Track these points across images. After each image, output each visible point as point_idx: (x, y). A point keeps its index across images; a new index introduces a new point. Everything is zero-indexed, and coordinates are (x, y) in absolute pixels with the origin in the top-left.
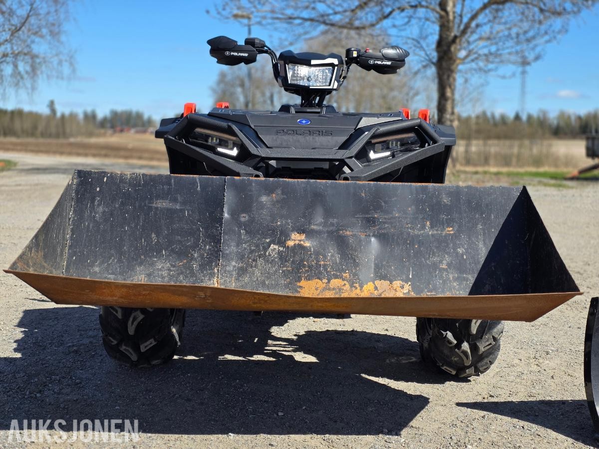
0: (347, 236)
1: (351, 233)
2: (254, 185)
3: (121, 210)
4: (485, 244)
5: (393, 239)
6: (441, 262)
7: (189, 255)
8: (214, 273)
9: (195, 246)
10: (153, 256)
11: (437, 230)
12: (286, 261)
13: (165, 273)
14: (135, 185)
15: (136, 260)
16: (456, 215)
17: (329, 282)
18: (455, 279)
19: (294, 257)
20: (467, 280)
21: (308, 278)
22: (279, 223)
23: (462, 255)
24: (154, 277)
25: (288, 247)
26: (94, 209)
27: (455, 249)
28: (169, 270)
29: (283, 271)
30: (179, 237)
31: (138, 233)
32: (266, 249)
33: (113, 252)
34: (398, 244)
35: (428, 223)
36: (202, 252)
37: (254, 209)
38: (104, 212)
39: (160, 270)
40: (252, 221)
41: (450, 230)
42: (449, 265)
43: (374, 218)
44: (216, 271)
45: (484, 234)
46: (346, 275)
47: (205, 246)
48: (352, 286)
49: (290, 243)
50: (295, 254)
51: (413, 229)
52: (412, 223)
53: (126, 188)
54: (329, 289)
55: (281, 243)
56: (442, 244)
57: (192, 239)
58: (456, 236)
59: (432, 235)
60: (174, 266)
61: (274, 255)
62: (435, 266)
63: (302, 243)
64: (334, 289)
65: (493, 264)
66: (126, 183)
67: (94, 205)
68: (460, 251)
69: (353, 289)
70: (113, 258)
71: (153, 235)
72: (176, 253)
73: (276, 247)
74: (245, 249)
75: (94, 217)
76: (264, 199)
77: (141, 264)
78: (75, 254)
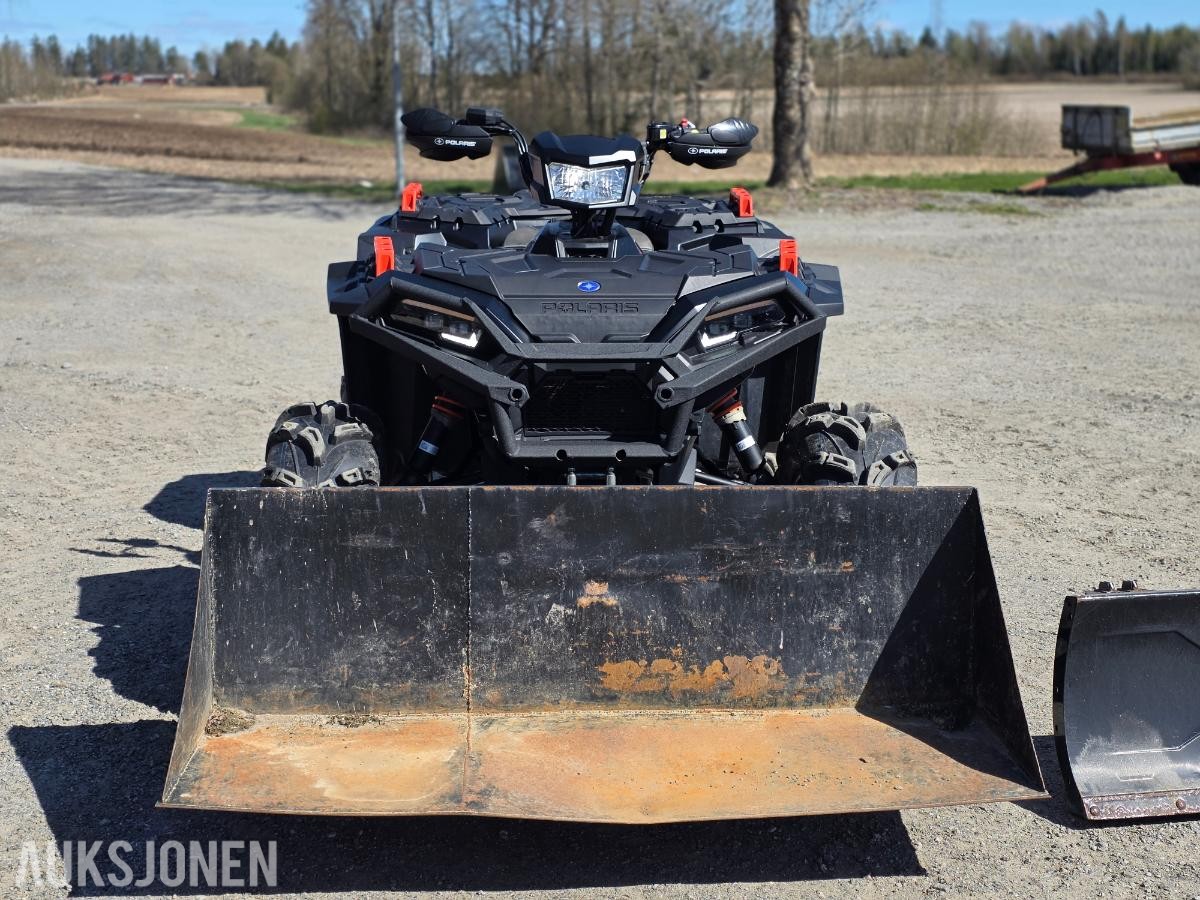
0: (678, 584)
1: (685, 578)
2: (517, 500)
3: (295, 555)
4: (904, 588)
5: (753, 583)
6: (831, 620)
7: (418, 627)
8: (461, 657)
9: (426, 611)
10: (357, 632)
11: (826, 567)
12: (578, 632)
13: (381, 659)
14: (315, 512)
15: (330, 640)
16: (859, 543)
17: (649, 664)
18: (853, 648)
19: (591, 624)
20: (871, 648)
21: (616, 659)
22: (564, 566)
23: (866, 607)
24: (364, 667)
25: (581, 608)
26: (248, 556)
27: (854, 598)
28: (387, 654)
29: (575, 649)
30: (398, 597)
31: (328, 593)
32: (544, 612)
33: (290, 628)
34: (762, 593)
35: (812, 555)
36: (439, 621)
37: (521, 543)
38: (267, 560)
39: (372, 654)
40: (517, 562)
41: (847, 566)
42: (844, 625)
43: (723, 550)
44: (464, 653)
45: (904, 571)
46: (677, 651)
47: (443, 611)
48: (687, 669)
49: (584, 601)
50: (592, 619)
51: (787, 566)
52: (785, 556)
53: (299, 517)
54: (650, 676)
55: (569, 602)
56: (834, 590)
57: (420, 600)
58: (857, 576)
59: (819, 575)
60: (394, 647)
61: (558, 622)
62: (821, 627)
63: (604, 599)
64: (658, 675)
65: (915, 622)
66: (297, 508)
67: (248, 551)
68: (863, 600)
69: (689, 673)
70: (291, 639)
71: (354, 596)
72: (395, 624)
73: (561, 608)
74: (510, 612)
75: (251, 570)
76: (536, 524)
77: (339, 646)
78: (227, 635)
